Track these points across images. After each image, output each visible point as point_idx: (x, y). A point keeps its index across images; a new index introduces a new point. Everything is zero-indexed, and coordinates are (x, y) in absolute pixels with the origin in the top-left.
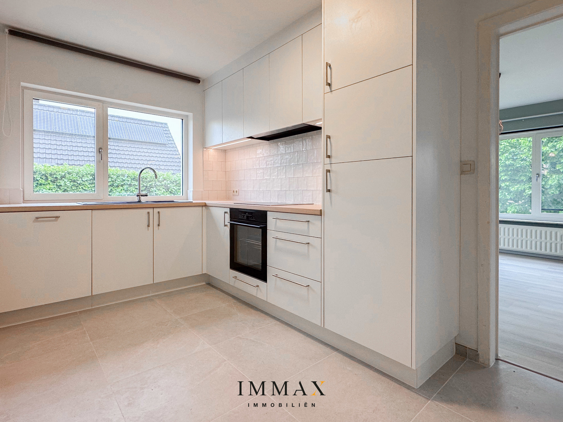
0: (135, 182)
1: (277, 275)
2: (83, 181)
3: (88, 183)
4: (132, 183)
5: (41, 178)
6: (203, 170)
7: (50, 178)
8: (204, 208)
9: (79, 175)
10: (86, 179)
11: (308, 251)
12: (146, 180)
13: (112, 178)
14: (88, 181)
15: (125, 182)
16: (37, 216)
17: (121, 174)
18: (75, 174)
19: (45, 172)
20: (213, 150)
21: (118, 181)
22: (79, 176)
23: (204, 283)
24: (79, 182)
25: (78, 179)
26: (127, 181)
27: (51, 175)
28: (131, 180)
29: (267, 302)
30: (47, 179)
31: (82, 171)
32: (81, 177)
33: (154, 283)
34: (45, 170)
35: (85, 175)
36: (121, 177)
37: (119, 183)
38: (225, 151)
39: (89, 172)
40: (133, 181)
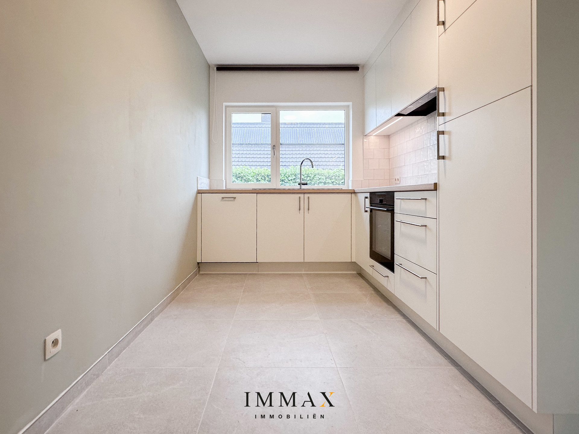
0: (329, 180)
1: (401, 264)
2: (288, 180)
3: (292, 182)
4: (327, 181)
5: (262, 179)
6: (363, 159)
7: (267, 179)
8: (353, 195)
9: (286, 175)
10: (290, 179)
11: (426, 234)
12: (338, 178)
13: (310, 177)
14: (292, 180)
15: (320, 180)
16: (223, 196)
17: (317, 173)
18: (283, 175)
19: (264, 174)
20: (374, 137)
21: (315, 180)
22: (286, 177)
23: (355, 273)
24: (286, 181)
25: (285, 179)
26: (322, 179)
27: (268, 176)
28: (326, 178)
29: (394, 294)
30: (265, 179)
31: (288, 172)
32: (288, 177)
33: (305, 261)
34: (264, 173)
35: (290, 176)
36: (317, 176)
37: (315, 181)
38: (388, 137)
39: (293, 173)
40: (327, 179)
